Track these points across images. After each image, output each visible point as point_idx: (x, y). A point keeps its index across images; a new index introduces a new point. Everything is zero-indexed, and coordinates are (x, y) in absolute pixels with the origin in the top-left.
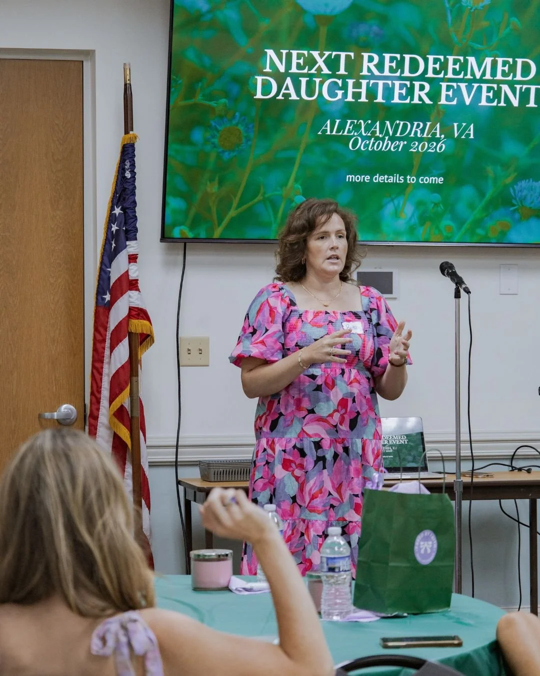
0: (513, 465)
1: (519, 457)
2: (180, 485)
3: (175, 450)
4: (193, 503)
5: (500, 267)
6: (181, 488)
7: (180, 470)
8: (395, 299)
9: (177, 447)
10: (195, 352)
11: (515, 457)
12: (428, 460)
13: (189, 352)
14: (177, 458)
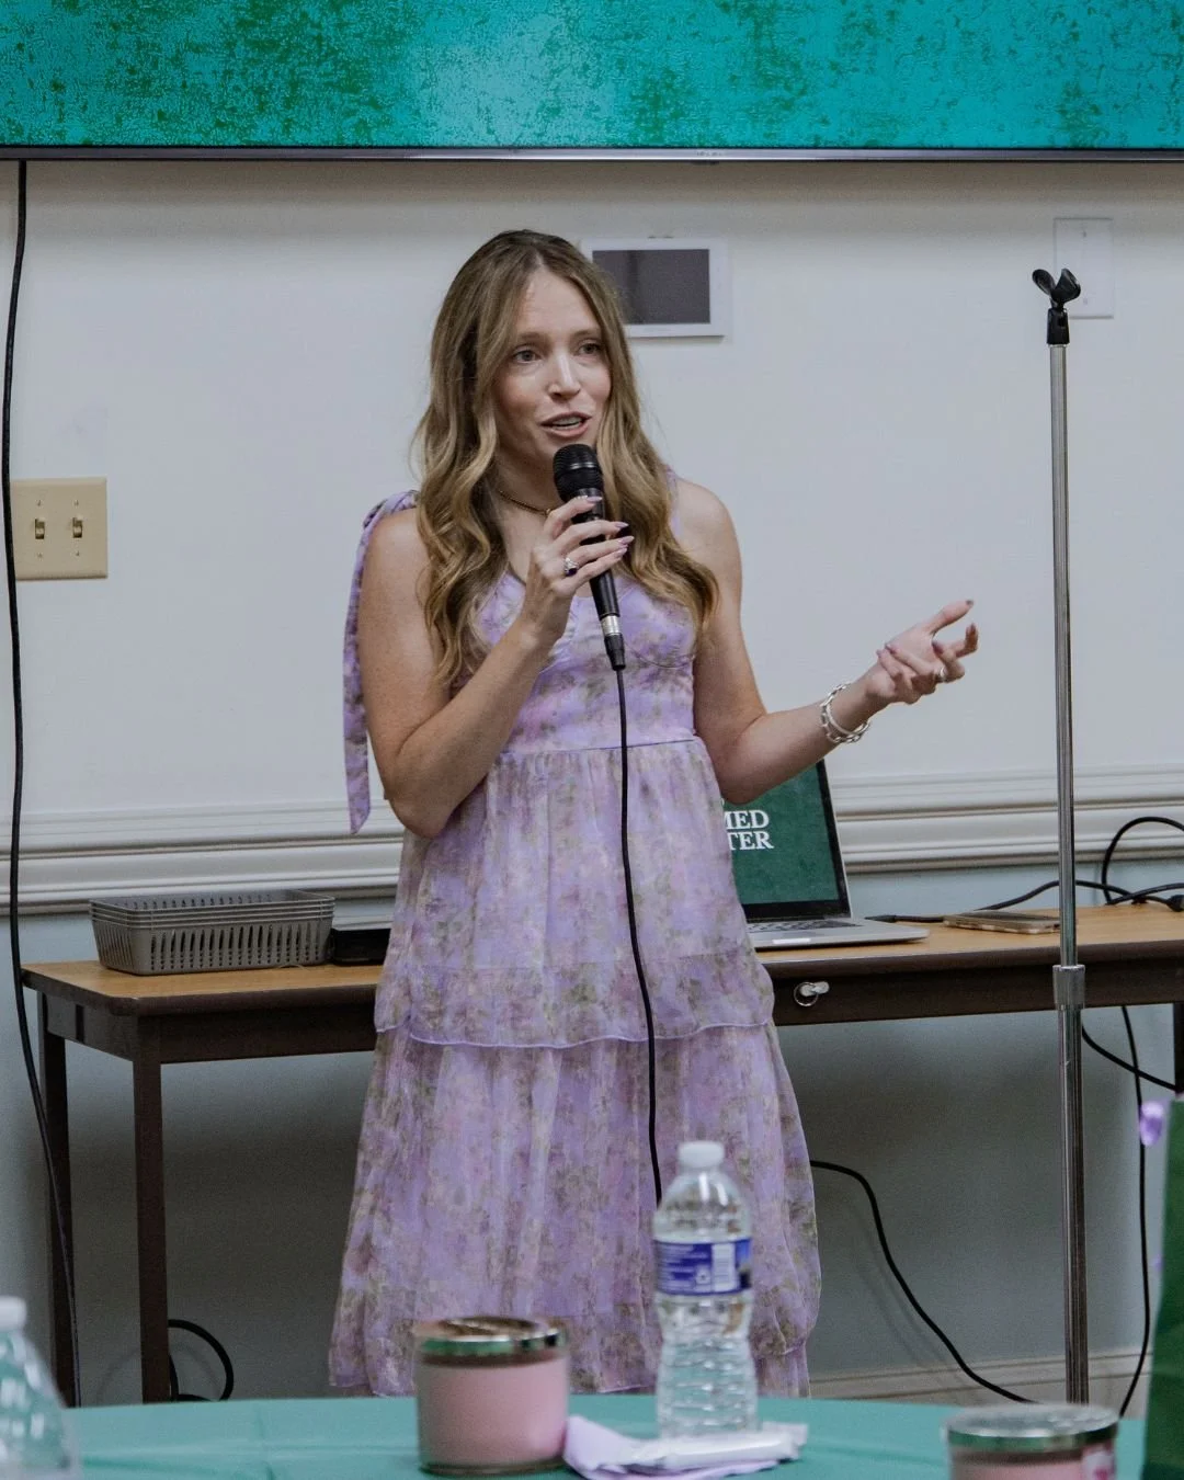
0: (1110, 882)
1: (1126, 855)
2: (29, 986)
3: (8, 864)
4: (71, 1047)
5: (1055, 226)
6: (31, 996)
7: (27, 932)
8: (717, 338)
9: (15, 853)
10: (59, 533)
11: (1115, 856)
12: (848, 874)
13: (40, 532)
14: (14, 892)
